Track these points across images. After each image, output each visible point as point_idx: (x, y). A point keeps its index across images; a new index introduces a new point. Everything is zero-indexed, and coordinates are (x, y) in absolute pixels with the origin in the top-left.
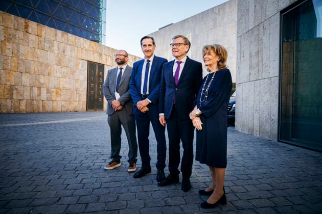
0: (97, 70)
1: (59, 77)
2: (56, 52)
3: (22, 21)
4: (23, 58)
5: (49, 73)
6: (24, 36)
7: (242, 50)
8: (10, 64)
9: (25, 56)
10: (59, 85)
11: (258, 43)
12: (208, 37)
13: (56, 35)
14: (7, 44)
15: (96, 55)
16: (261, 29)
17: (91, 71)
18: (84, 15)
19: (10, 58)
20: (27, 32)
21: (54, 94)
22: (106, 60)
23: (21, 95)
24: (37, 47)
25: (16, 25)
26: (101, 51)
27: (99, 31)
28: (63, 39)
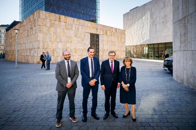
0: (95, 38)
1: (76, 43)
2: (74, 30)
3: (57, 15)
4: (59, 35)
5: (71, 41)
6: (59, 23)
7: (176, 31)
8: (52, 39)
9: (59, 33)
10: (76, 47)
11: (185, 28)
12: (160, 14)
13: (74, 21)
14: (51, 28)
15: (94, 29)
16: (186, 20)
17: (92, 39)
18: (88, 7)
19: (52, 35)
20: (60, 21)
21: (74, 52)
22: (100, 32)
23: (58, 54)
24: (65, 28)
25: (55, 18)
26: (97, 27)
27: (96, 15)
28: (77, 23)
